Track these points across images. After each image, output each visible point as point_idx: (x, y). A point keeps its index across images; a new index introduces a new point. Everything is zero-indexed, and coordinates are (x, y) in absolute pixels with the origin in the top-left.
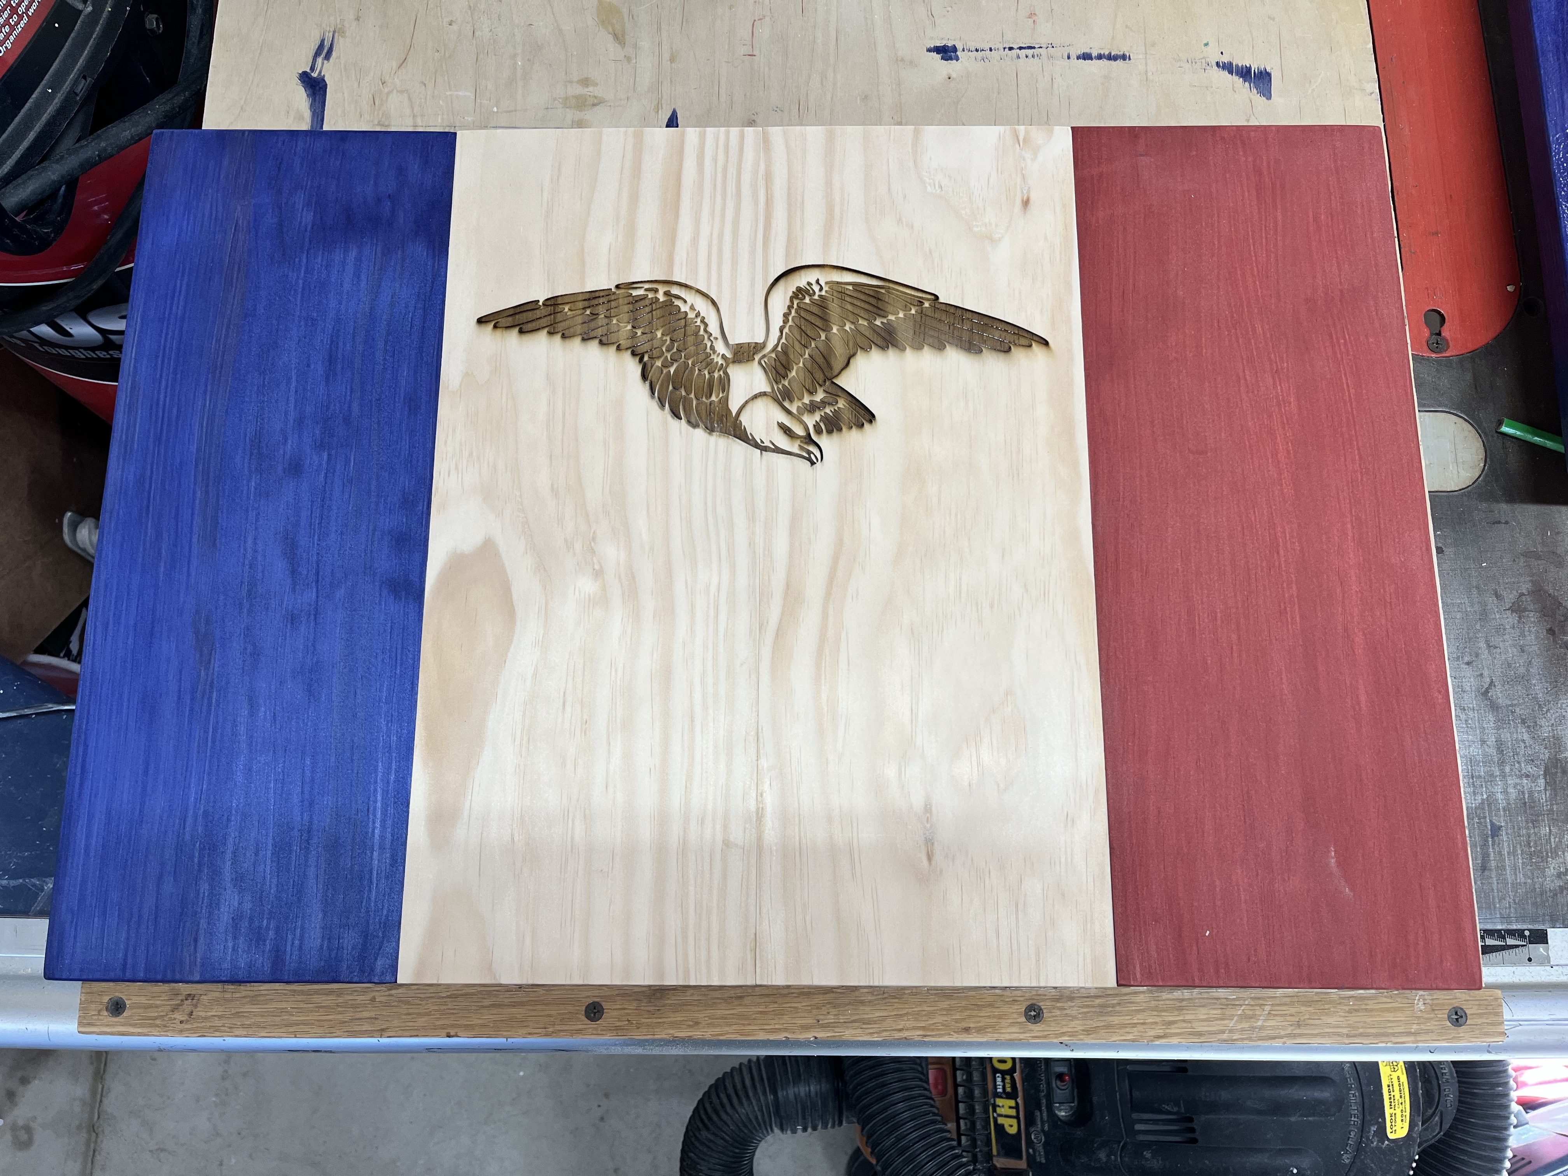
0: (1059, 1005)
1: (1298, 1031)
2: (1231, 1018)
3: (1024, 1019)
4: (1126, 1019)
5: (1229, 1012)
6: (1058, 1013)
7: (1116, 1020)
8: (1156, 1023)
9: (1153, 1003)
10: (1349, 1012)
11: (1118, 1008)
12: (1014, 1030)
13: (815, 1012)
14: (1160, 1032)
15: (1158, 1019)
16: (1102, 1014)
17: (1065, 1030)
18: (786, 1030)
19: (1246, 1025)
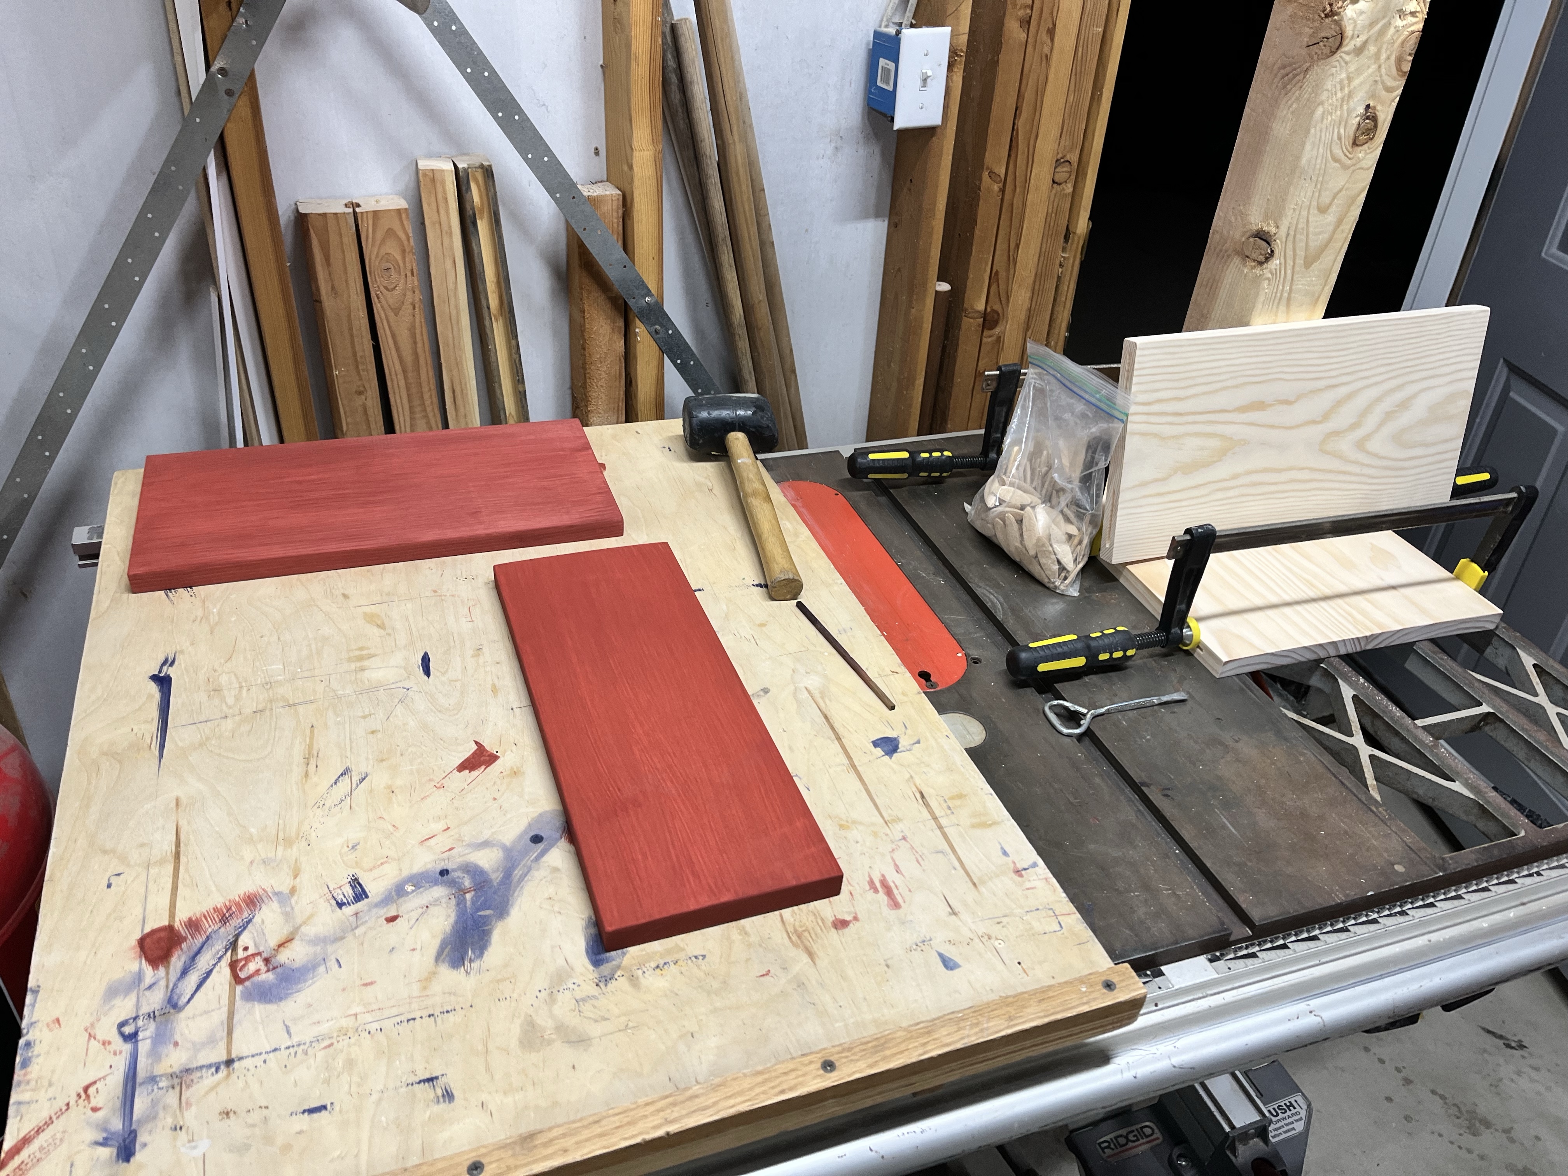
0: (843, 1055)
1: (1012, 1023)
2: (964, 1028)
3: (822, 1072)
4: (895, 1050)
5: (962, 1024)
6: (844, 1060)
7: (888, 1053)
8: (916, 1047)
9: (909, 1035)
10: (1040, 1001)
11: (886, 1045)
12: (816, 1081)
13: (662, 1114)
14: (921, 1051)
15: (916, 1044)
16: (876, 1052)
17: (854, 1070)
18: (641, 1134)
19: (976, 1030)
